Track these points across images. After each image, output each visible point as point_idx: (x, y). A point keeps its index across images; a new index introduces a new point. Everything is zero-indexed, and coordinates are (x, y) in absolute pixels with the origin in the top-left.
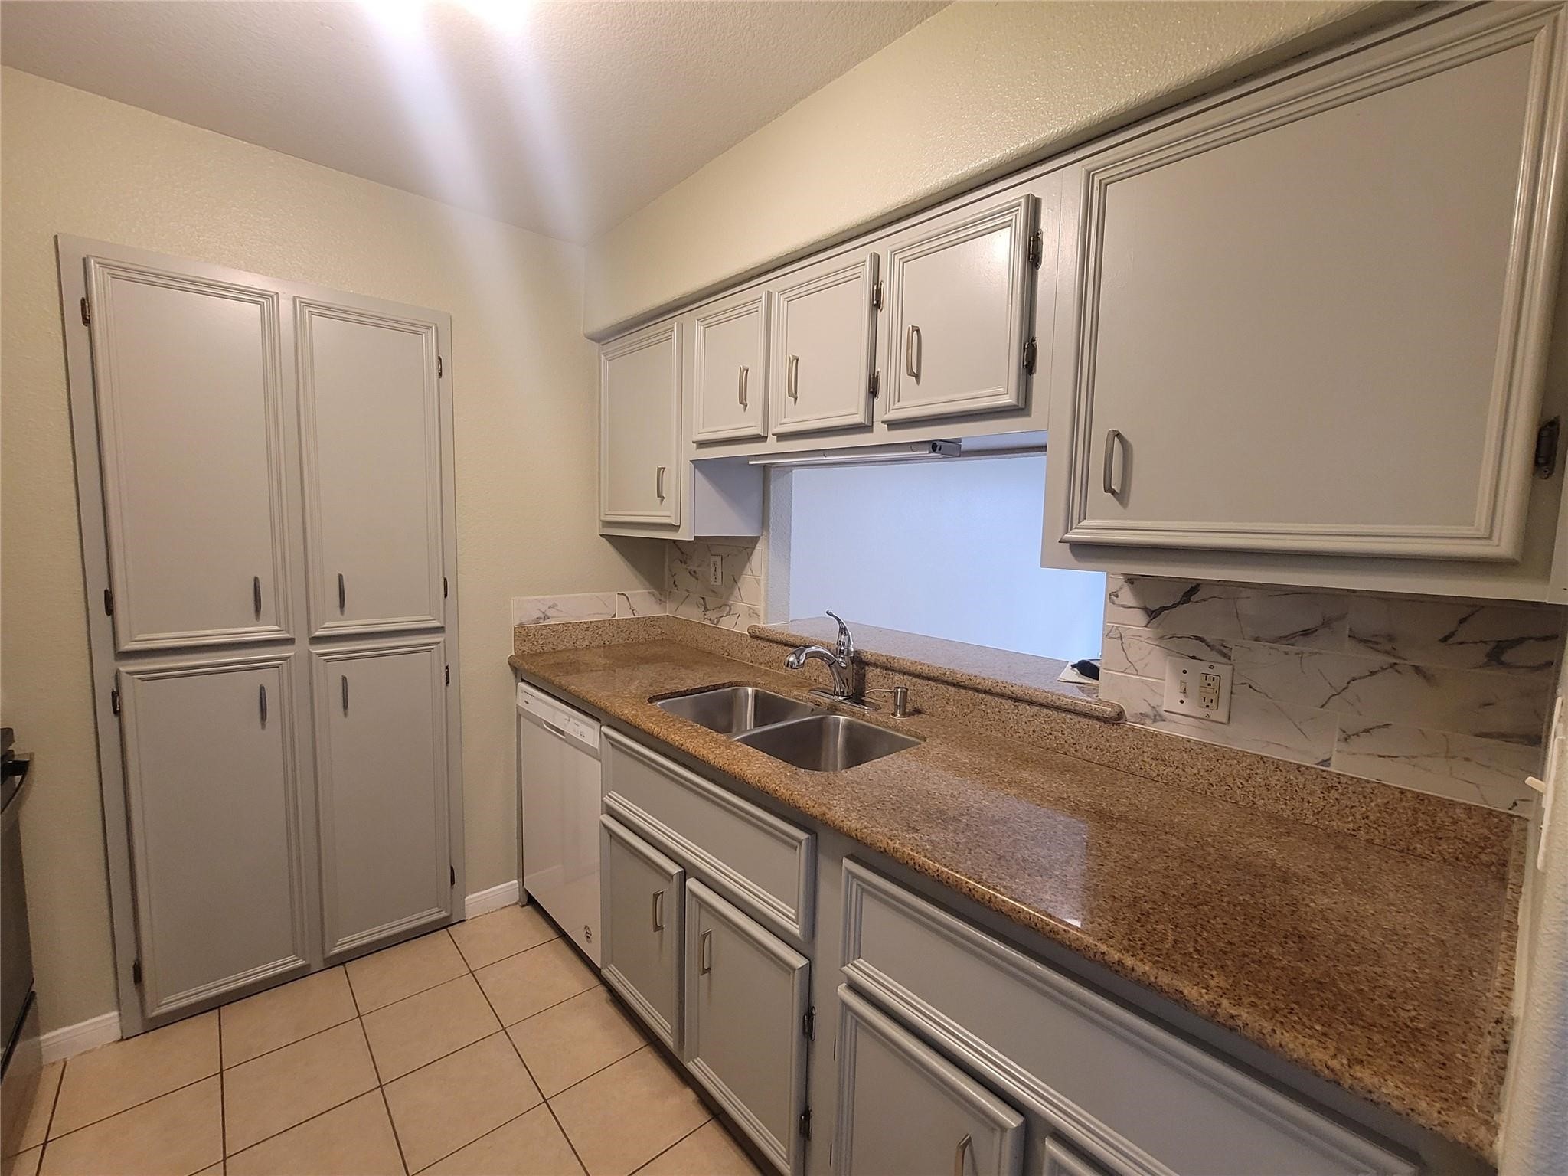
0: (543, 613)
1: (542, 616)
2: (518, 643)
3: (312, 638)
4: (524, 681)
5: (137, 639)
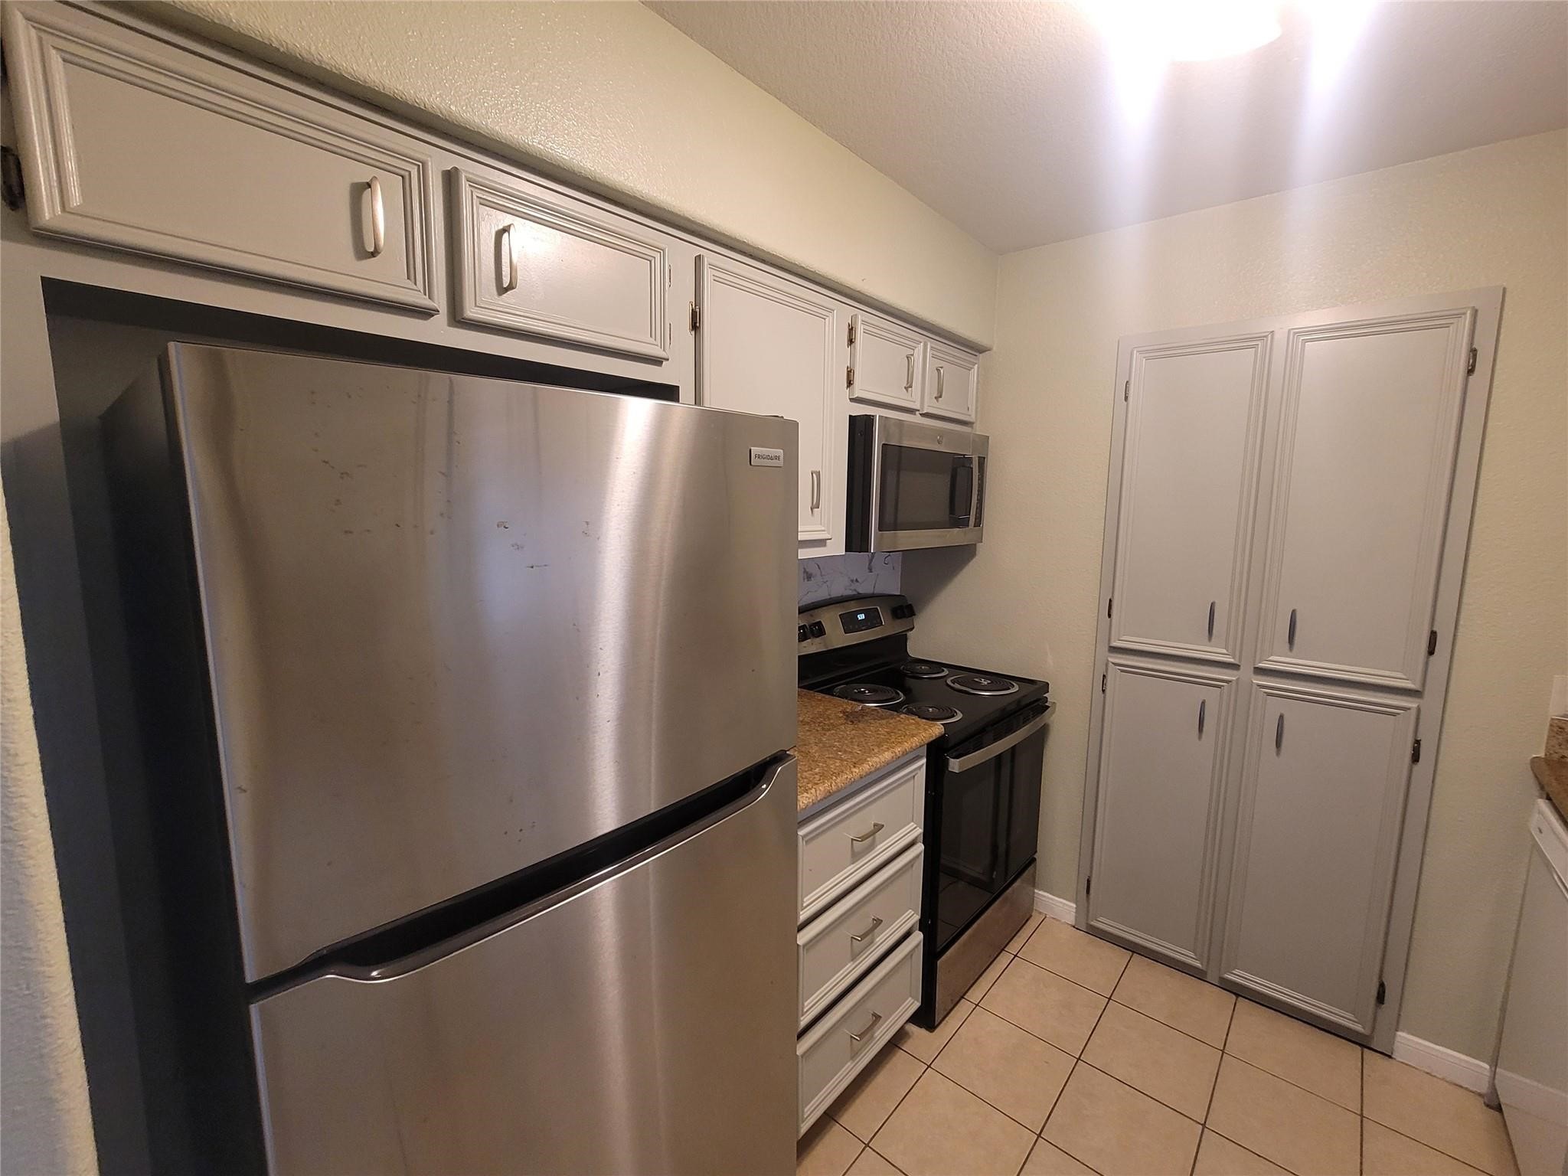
2: (1554, 742)
3: (1255, 668)
4: (1549, 798)
5: (1121, 639)
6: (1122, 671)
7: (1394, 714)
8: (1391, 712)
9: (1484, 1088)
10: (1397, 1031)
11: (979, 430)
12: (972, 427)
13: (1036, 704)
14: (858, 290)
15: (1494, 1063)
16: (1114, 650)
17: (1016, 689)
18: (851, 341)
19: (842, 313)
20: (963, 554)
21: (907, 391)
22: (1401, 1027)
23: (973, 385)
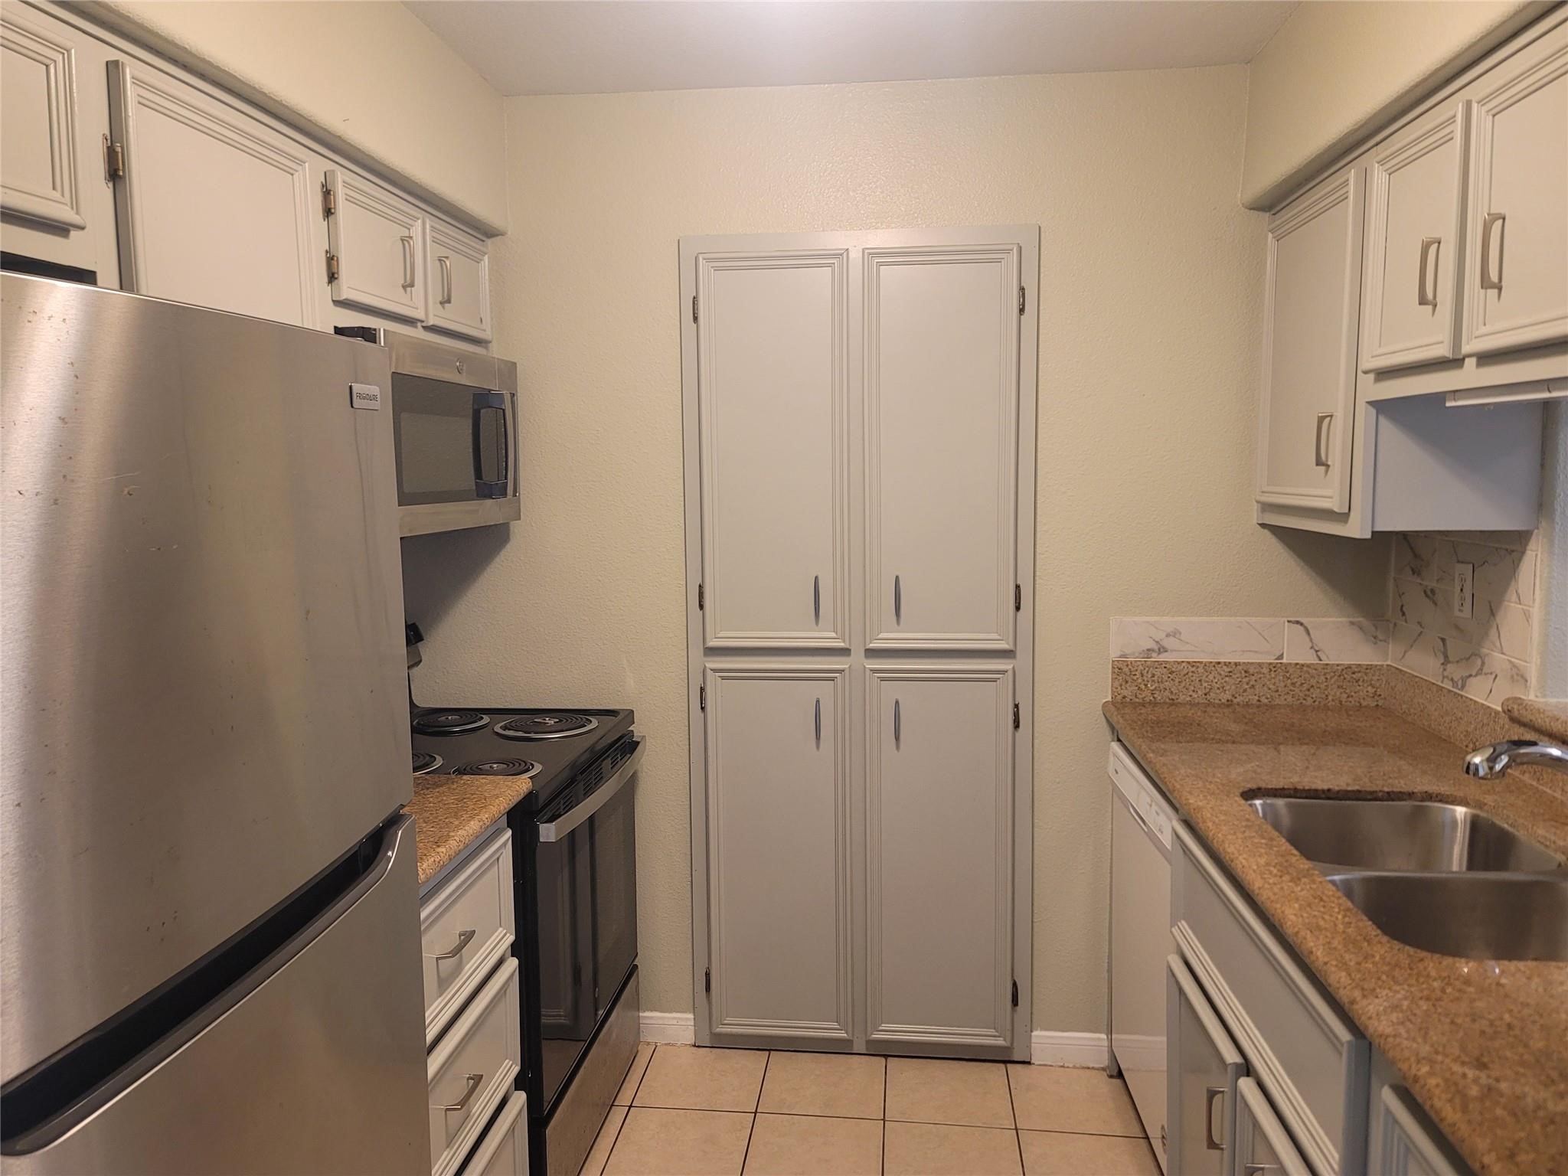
0: (1157, 642)
1: (1156, 648)
2: (1117, 684)
3: (866, 650)
4: (1119, 740)
5: (719, 635)
6: (723, 678)
7: (995, 680)
8: (991, 677)
9: (1104, 1061)
10: (1032, 1031)
11: (497, 351)
12: (486, 348)
13: (622, 741)
14: (339, 134)
15: (1110, 1032)
16: (711, 651)
17: (594, 723)
18: (328, 212)
19: (313, 167)
20: (492, 538)
21: (405, 291)
22: (1034, 1025)
23: (485, 286)
